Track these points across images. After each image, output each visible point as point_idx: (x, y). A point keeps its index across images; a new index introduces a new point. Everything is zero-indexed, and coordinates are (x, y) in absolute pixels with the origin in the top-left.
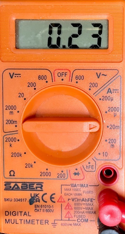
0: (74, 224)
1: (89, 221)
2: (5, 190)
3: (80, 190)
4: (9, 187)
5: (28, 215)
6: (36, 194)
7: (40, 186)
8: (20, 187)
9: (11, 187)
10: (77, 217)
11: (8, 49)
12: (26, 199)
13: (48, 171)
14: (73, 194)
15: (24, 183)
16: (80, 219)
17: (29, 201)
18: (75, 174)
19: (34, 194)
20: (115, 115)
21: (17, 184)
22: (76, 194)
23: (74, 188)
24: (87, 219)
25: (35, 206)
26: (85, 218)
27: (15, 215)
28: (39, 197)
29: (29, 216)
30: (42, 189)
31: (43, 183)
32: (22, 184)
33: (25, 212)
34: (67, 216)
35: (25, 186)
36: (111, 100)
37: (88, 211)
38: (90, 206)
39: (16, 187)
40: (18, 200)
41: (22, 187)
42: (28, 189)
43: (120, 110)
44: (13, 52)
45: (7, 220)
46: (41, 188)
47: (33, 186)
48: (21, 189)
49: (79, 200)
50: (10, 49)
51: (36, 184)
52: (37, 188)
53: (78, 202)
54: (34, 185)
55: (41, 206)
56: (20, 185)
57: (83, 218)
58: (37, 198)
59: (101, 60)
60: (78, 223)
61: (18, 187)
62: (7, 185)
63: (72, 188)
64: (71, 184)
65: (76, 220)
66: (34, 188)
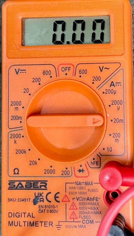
1: (94, 222)
3: (85, 188)
4: (13, 186)
6: (40, 193)
7: (44, 184)
8: (24, 186)
9: (15, 186)
10: (82, 218)
12: (30, 199)
13: (52, 168)
14: (78, 193)
15: (28, 182)
17: (33, 201)
21: (21, 182)
22: (81, 193)
25: (39, 207)
31: (47, 181)
32: (26, 183)
33: (29, 213)
34: (72, 217)
35: (29, 185)
36: (114, 93)
38: (95, 206)
39: (20, 186)
40: (22, 200)
42: (32, 188)
43: (123, 103)
47: (37, 185)
48: (25, 188)
49: (84, 199)
50: (16, 46)
51: (40, 182)
52: (41, 186)
53: (83, 202)
54: (38, 183)
55: (45, 206)
56: (24, 184)
57: (88, 219)
58: (41, 197)
59: (104, 54)
60: (83, 224)
61: (22, 186)
62: (11, 184)
63: (77, 186)
64: (76, 182)
65: (81, 221)
66: (38, 187)
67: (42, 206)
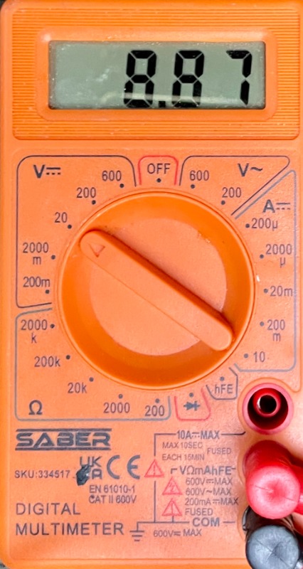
0: (184, 530)
1: (221, 522)
2: (16, 449)
3: (200, 446)
4: (28, 442)
5: (72, 512)
6: (93, 458)
7: (104, 438)
8: (55, 442)
9: (31, 441)
10: (193, 512)
11: (31, 109)
12: (69, 471)
13: (123, 401)
14: (183, 457)
15: (64, 432)
16: (201, 517)
17: (75, 476)
18: (189, 406)
19: (89, 458)
20: (283, 262)
21: (49, 433)
22: (191, 457)
23: (184, 441)
24: (218, 519)
25: (91, 489)
26: (212, 516)
27: (41, 511)
28: (100, 466)
29: (74, 513)
30: (107, 444)
31: (110, 430)
32: (59, 435)
33: (66, 505)
34: (169, 511)
35: (67, 439)
36: (274, 227)
37: (218, 497)
38: (224, 486)
39: (45, 441)
40: (49, 473)
41: (58, 441)
42: (74, 446)
43: (293, 251)
44: (42, 117)
45: (22, 527)
46: (105, 442)
47: (86, 439)
48: (56, 446)
49: (197, 471)
50: (36, 109)
51: (93, 433)
52: (95, 442)
53: (195, 476)
54: (88, 434)
55: (105, 489)
56: (54, 436)
57: (207, 516)
58: (96, 467)
59: (250, 134)
60: (195, 528)
61: (50, 442)
62: (21, 437)
63: (181, 441)
64: (179, 432)
65: (191, 520)
66: (89, 444)
67: (96, 487)
